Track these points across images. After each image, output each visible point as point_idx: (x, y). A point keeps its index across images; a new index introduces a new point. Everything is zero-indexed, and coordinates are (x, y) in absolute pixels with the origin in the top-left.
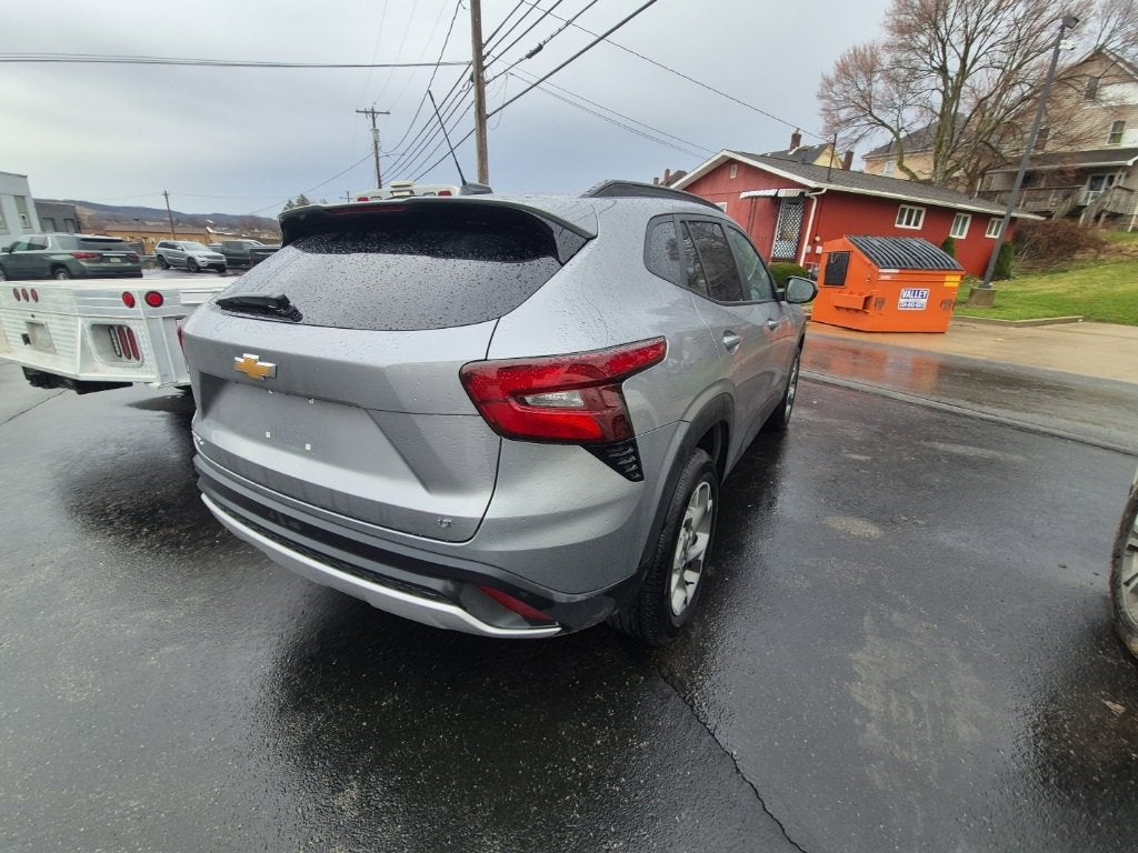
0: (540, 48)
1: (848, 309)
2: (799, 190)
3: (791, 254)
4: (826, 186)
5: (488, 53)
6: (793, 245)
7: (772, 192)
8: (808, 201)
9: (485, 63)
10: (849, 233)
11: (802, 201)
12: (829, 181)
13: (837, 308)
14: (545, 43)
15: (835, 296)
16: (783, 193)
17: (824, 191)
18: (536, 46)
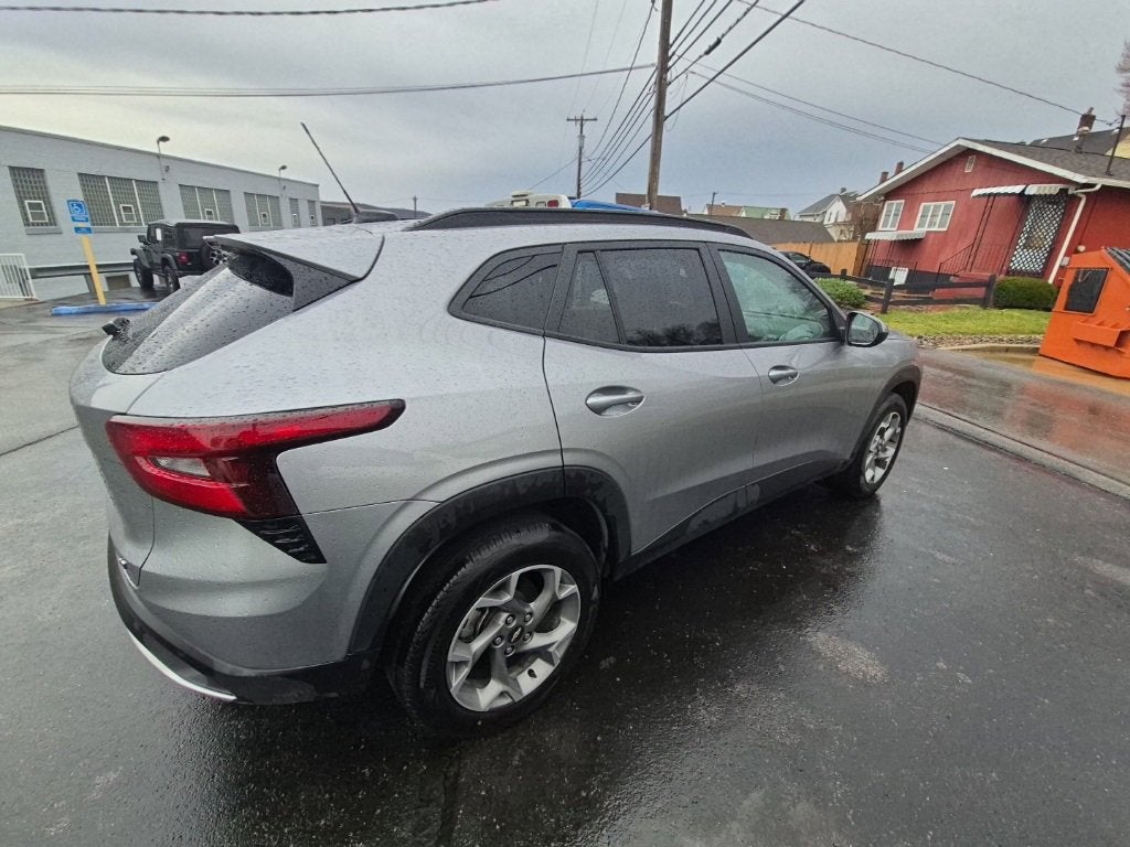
0: (719, 42)
1: (1093, 345)
2: (1060, 186)
3: (1038, 267)
4: (1100, 182)
5: (674, 54)
6: (1043, 254)
7: (1017, 189)
8: (1075, 199)
9: (670, 64)
10: (1109, 244)
11: (1065, 200)
12: (1109, 174)
13: (1078, 341)
14: (723, 36)
15: (1078, 324)
16: (1032, 190)
17: (1098, 187)
18: (715, 40)
